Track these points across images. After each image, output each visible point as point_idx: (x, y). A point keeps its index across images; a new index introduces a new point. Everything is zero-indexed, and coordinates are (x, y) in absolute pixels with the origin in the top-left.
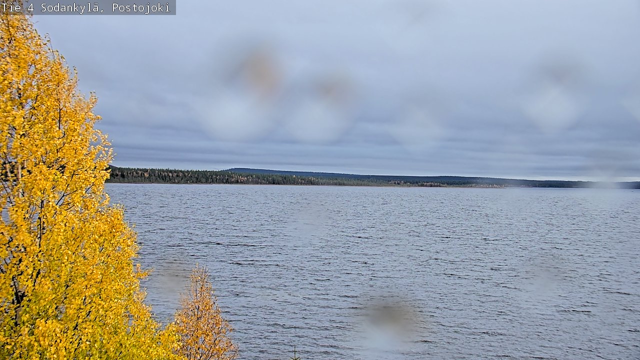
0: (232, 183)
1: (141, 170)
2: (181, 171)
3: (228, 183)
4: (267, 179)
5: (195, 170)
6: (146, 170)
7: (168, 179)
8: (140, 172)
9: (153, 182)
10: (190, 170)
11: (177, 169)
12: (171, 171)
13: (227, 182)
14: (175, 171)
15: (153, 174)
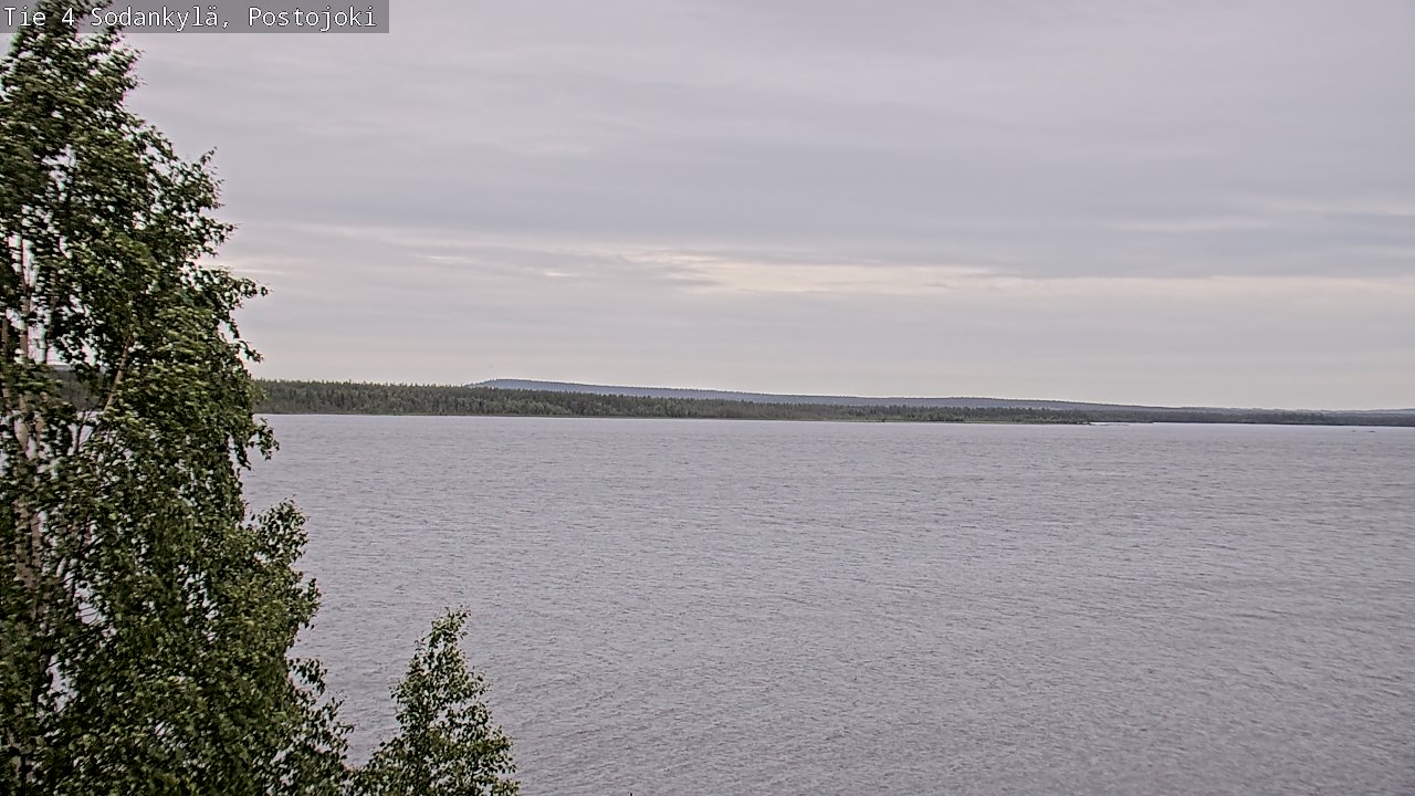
0: (490, 412)
1: (288, 384)
2: (378, 386)
3: (483, 412)
4: (569, 402)
5: (409, 385)
6: (300, 385)
7: (348, 403)
8: (287, 390)
9: (315, 412)
10: (397, 384)
11: (368, 383)
12: (356, 387)
13: (481, 410)
14: (365, 387)
15: (315, 393)
